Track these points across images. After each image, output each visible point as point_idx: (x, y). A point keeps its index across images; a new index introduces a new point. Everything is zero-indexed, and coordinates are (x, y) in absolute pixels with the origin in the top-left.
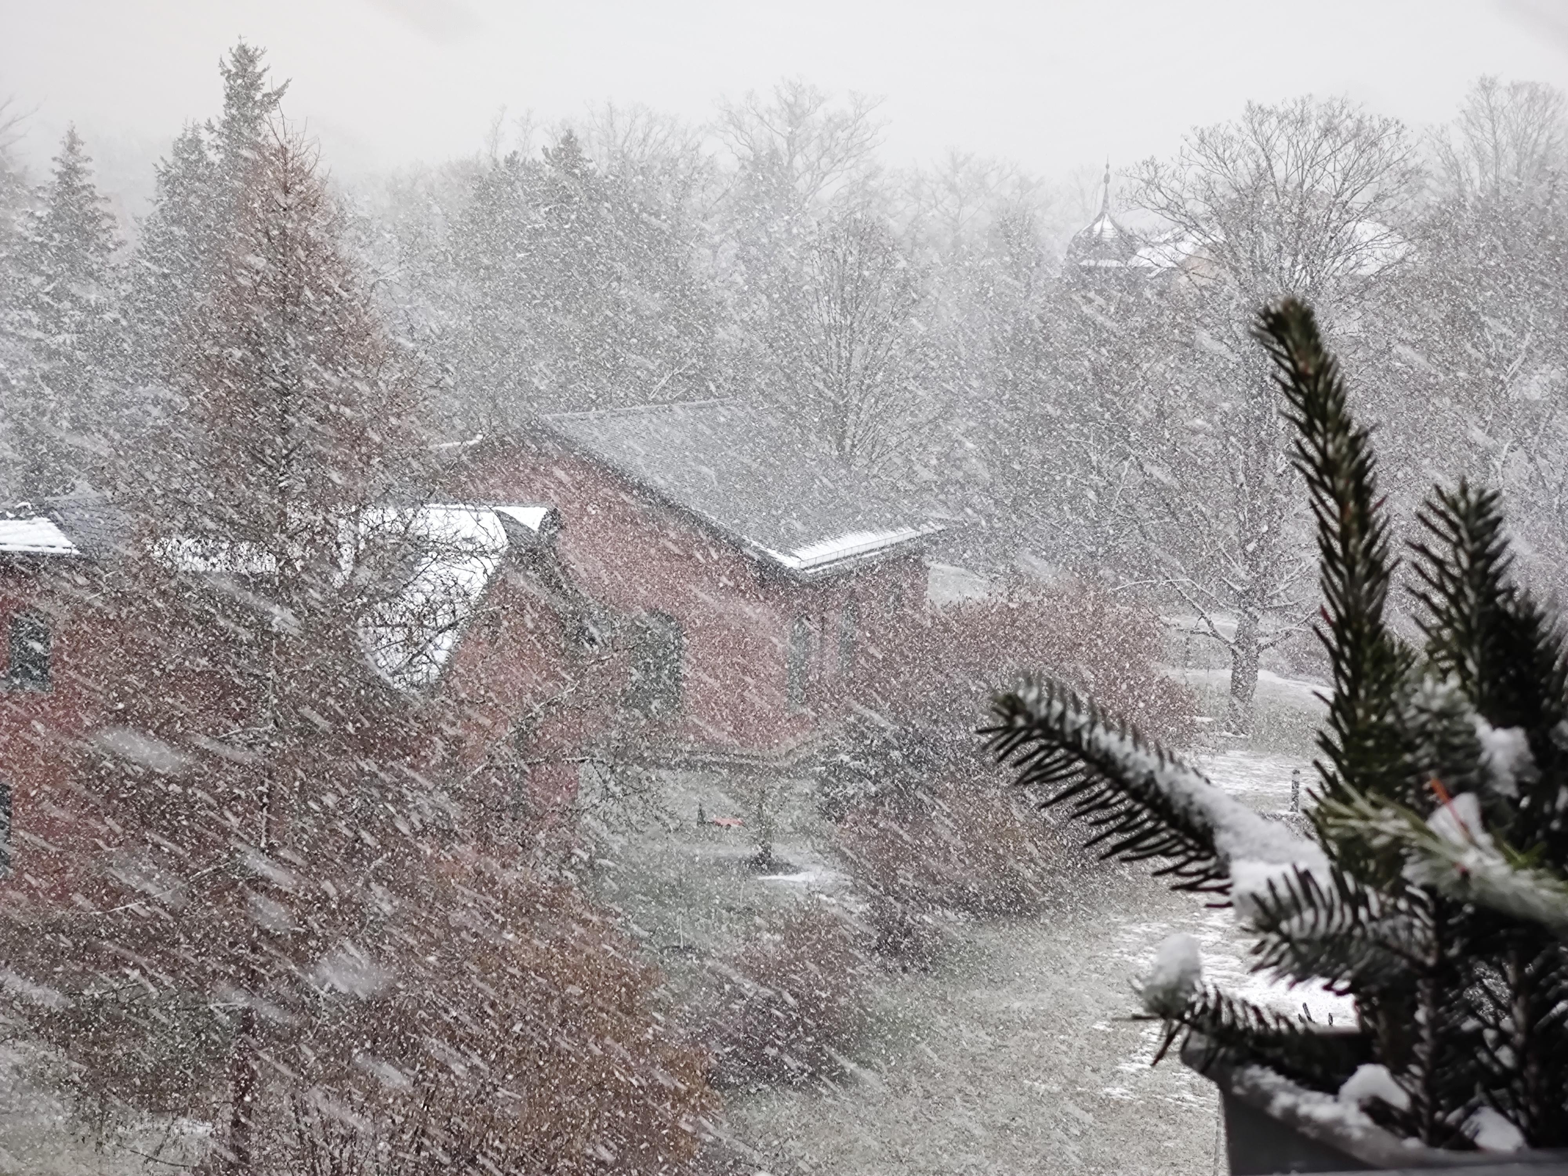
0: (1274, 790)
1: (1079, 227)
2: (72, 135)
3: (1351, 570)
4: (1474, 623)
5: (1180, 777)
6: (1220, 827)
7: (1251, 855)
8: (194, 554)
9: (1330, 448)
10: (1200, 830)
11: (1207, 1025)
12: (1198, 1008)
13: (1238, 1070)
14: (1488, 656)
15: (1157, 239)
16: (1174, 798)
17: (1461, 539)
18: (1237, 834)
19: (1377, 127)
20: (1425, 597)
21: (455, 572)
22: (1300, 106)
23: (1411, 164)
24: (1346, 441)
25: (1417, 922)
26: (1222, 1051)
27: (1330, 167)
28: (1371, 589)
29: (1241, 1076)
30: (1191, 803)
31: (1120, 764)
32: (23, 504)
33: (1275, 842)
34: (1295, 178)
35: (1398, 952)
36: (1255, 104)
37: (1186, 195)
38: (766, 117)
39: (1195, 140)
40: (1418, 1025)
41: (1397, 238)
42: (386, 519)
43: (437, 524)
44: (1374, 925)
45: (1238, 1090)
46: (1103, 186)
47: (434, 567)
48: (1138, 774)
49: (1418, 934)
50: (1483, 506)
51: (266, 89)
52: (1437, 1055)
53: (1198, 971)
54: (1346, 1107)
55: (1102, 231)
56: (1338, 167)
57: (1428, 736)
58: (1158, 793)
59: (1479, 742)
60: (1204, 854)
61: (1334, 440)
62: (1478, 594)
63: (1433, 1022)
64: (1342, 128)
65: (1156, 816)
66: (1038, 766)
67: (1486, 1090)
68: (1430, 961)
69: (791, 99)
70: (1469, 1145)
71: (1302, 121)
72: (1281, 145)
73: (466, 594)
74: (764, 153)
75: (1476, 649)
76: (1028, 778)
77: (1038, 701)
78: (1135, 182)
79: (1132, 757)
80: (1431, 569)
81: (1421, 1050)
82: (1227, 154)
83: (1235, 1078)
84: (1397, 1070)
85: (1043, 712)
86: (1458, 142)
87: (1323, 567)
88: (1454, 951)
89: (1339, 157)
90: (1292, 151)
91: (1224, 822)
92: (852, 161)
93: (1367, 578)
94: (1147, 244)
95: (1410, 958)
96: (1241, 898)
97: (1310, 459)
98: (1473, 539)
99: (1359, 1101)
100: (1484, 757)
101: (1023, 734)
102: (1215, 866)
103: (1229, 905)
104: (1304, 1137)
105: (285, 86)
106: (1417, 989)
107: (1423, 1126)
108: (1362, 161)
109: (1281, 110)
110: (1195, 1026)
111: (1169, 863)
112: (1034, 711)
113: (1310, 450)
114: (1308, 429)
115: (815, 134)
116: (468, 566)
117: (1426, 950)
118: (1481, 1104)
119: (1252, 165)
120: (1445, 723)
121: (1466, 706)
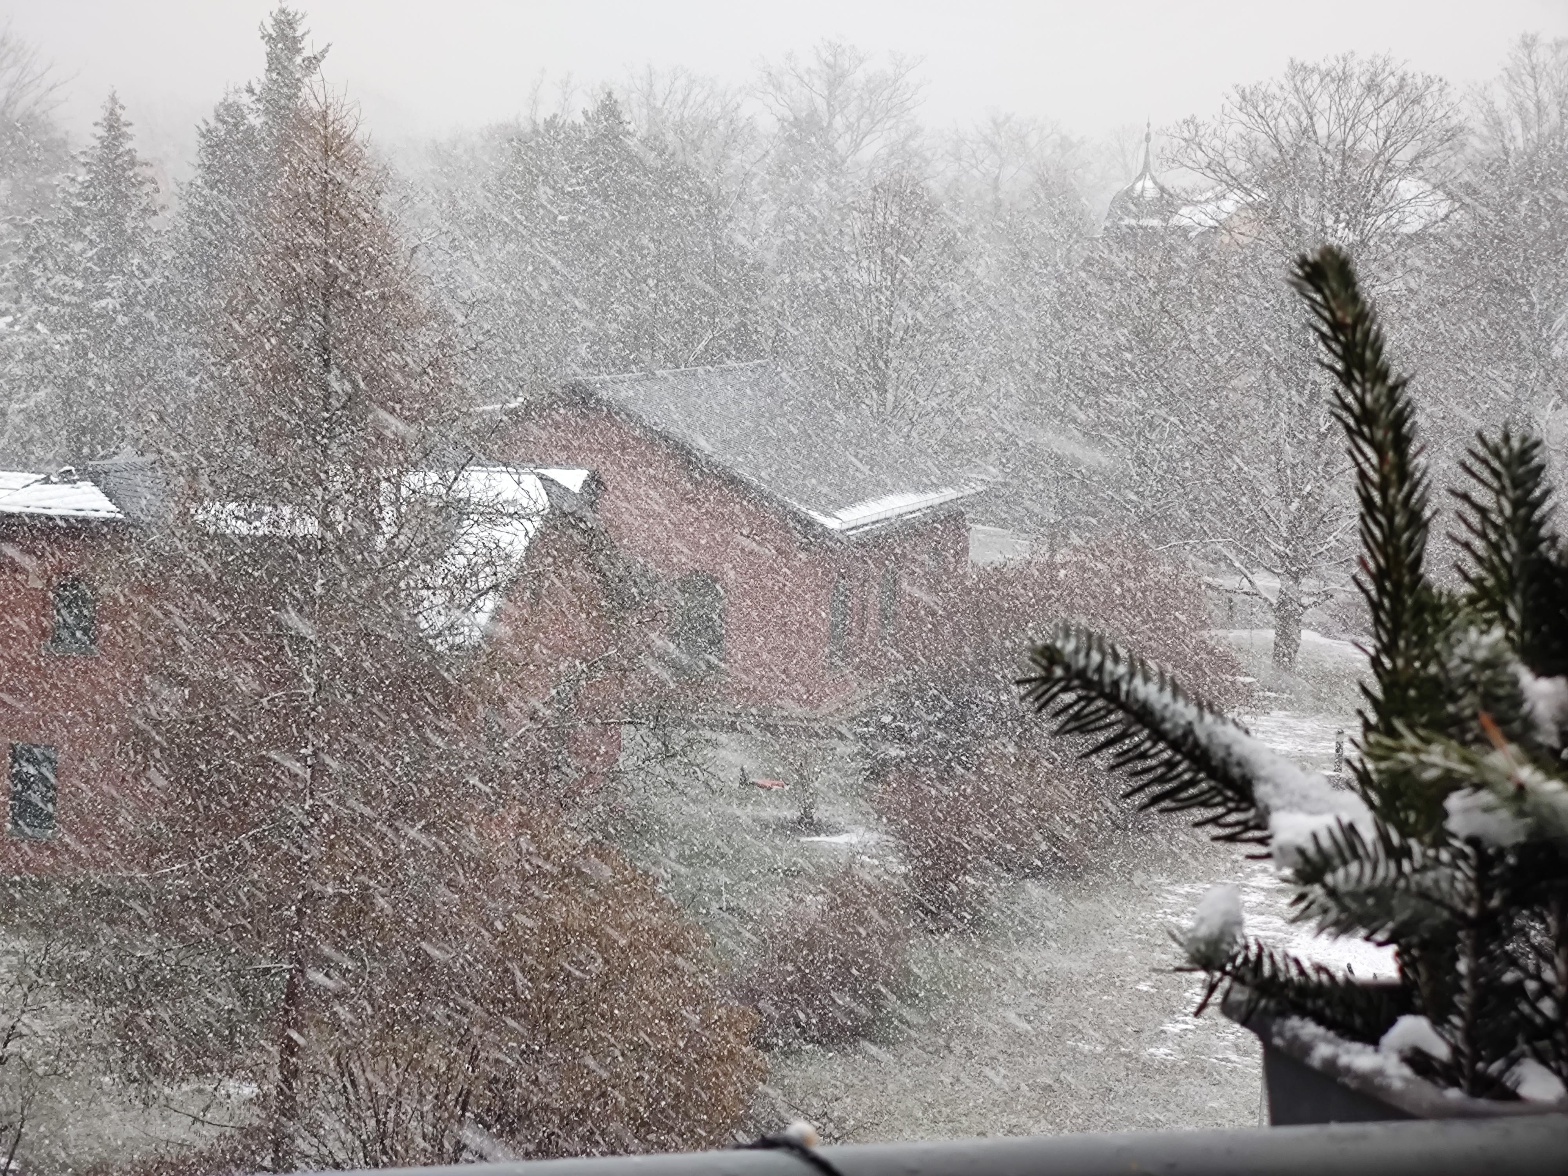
0: (1318, 750)
1: (1121, 186)
2: (113, 99)
3: (1390, 520)
4: (1516, 571)
5: (1219, 729)
6: (1259, 779)
7: (1292, 806)
8: (237, 518)
9: (1369, 398)
10: (1239, 782)
11: (1249, 977)
12: (1239, 960)
13: (1279, 1021)
14: (1530, 604)
15: (1199, 198)
16: (1213, 749)
17: (1503, 487)
18: (1277, 786)
19: (1420, 84)
20: (1467, 546)
21: (497, 535)
22: (1342, 63)
23: (1454, 121)
24: (1384, 391)
25: (1459, 875)
26: (1263, 1003)
27: (1372, 125)
28: (1411, 540)
29: (1282, 1027)
30: (1229, 754)
31: (1158, 715)
32: (67, 468)
33: (1314, 794)
34: (1338, 135)
35: (1440, 903)
36: (1298, 62)
37: (1228, 154)
38: (806, 78)
39: (1236, 98)
40: (1459, 976)
41: (1440, 194)
42: (428, 482)
43: (478, 486)
44: (1417, 877)
45: (1278, 1041)
46: (1144, 145)
47: (475, 529)
48: (1176, 725)
49: (1459, 886)
50: (1525, 454)
51: (307, 53)
52: (1478, 1005)
53: (1240, 923)
54: (1386, 1057)
55: (1143, 189)
56: (1381, 125)
57: (1472, 686)
58: (1196, 744)
59: (1522, 693)
60: (1244, 805)
61: (1372, 390)
62: (1521, 542)
63: (1474, 973)
64: (1385, 86)
65: (1194, 767)
66: (1076, 717)
67: (1528, 1042)
68: (1471, 912)
69: (831, 59)
70: (1512, 1096)
71: (1344, 78)
72: (1322, 102)
73: (508, 556)
74: (804, 114)
75: (1518, 598)
76: (1068, 727)
77: (1077, 651)
78: (1175, 141)
79: (1172, 707)
80: (1474, 518)
81: (1462, 1001)
82: (1268, 111)
83: (1275, 1029)
84: (1438, 1021)
85: (1082, 662)
86: (1501, 101)
87: (1362, 517)
88: (1495, 902)
89: (1382, 114)
90: (1334, 109)
91: (1263, 773)
92: (892, 121)
93: (1407, 527)
94: (1188, 203)
95: (1452, 910)
96: (1281, 849)
97: (1347, 407)
98: (1515, 486)
99: (1400, 1052)
100: (1526, 707)
101: (1062, 684)
102: (1255, 817)
103: (1268, 856)
104: (1345, 1088)
105: (326, 50)
106: (1459, 941)
107: (1464, 1077)
108: (1405, 119)
109: (1323, 67)
110: (1237, 978)
111: (1209, 813)
112: (1073, 663)
113: (1350, 399)
114: (1346, 378)
115: (855, 94)
116: (509, 528)
117: (1468, 901)
118: (1523, 1055)
119: (1293, 123)
120: (1488, 673)
121: (1509, 655)
